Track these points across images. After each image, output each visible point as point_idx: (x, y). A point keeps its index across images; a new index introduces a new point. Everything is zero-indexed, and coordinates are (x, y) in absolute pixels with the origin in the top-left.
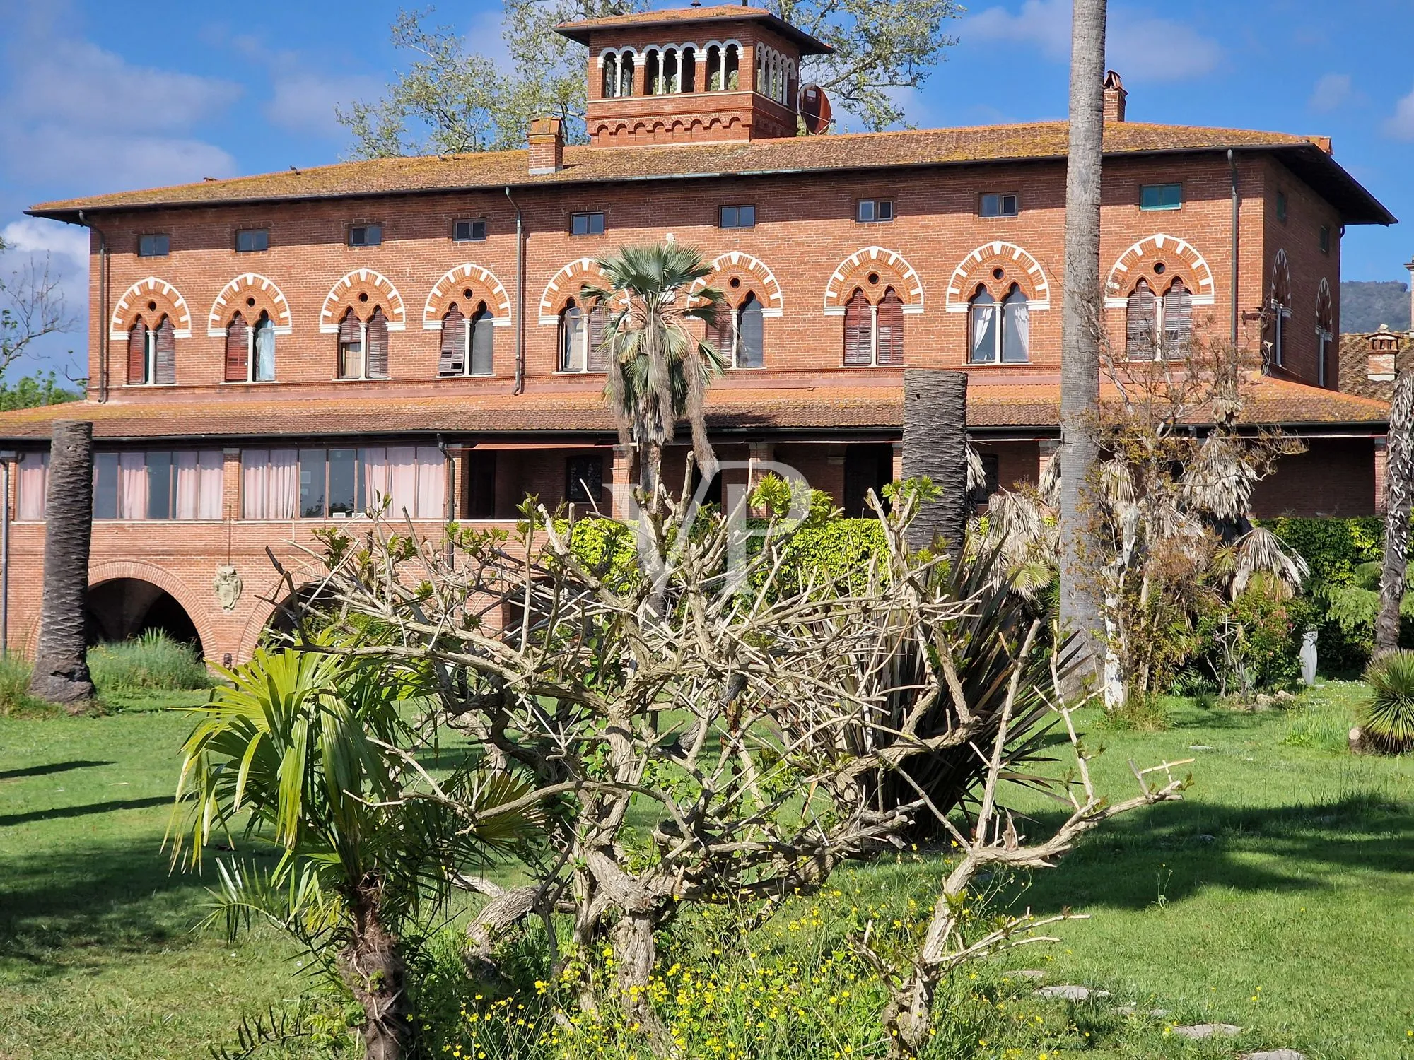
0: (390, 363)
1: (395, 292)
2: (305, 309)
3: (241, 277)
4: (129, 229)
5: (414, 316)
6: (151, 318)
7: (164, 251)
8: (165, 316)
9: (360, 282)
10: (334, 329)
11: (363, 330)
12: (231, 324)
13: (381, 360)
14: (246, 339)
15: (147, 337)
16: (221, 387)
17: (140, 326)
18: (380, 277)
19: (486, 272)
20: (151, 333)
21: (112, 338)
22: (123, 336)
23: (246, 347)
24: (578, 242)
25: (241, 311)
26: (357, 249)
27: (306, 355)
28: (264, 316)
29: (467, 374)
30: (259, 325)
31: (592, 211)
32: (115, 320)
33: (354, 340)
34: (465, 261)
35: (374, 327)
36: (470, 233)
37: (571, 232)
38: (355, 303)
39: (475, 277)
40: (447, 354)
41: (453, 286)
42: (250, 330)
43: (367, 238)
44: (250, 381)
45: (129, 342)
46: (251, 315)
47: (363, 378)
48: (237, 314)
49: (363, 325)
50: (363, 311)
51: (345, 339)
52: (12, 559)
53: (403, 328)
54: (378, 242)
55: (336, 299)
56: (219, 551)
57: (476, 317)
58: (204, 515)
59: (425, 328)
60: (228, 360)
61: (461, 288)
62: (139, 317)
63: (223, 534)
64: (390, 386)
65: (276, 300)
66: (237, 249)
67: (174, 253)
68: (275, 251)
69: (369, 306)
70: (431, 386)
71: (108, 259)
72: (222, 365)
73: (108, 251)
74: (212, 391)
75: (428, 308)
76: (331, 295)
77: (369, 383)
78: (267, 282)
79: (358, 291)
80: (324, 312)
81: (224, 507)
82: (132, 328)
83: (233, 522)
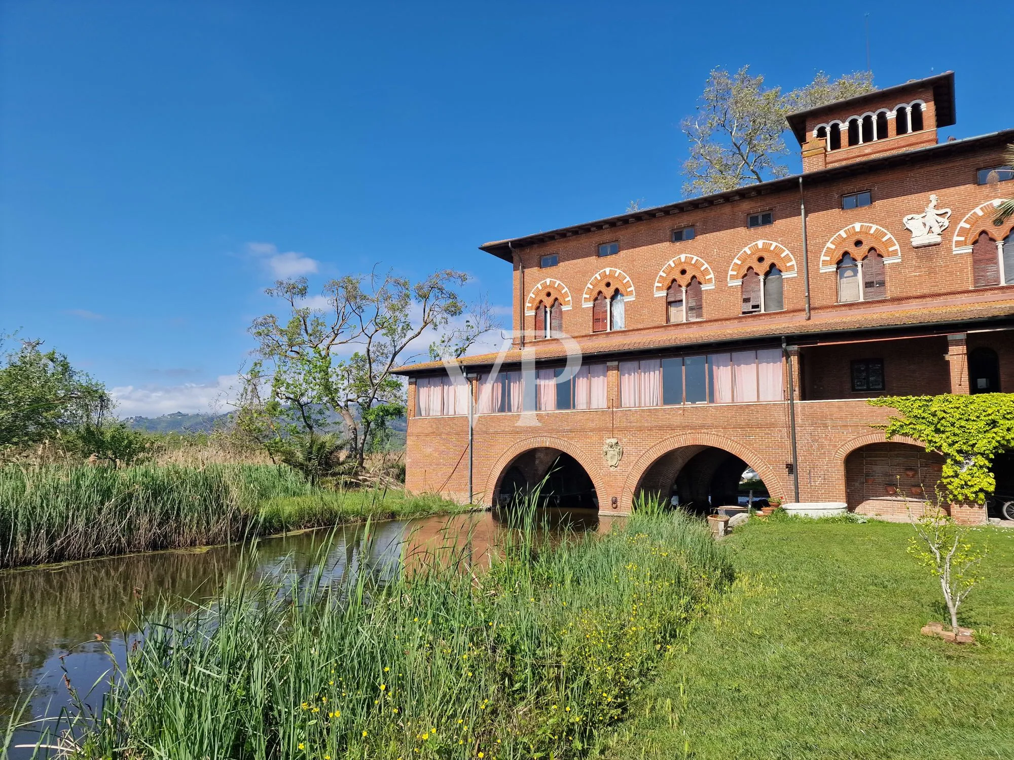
0: (704, 310)
1: (706, 265)
2: (644, 283)
3: (602, 271)
4: (534, 253)
5: (721, 278)
6: (548, 302)
7: (555, 263)
8: (556, 299)
9: (681, 263)
10: (663, 293)
11: (684, 292)
12: (596, 299)
13: (697, 309)
14: (606, 306)
15: (546, 312)
16: (590, 336)
17: (542, 307)
18: (695, 258)
19: (774, 244)
20: (548, 310)
21: (526, 315)
22: (533, 313)
23: (606, 311)
24: (849, 213)
25: (602, 290)
26: (678, 244)
27: (645, 311)
28: (617, 291)
29: (763, 311)
30: (613, 298)
31: (861, 191)
32: (528, 305)
33: (678, 299)
34: (758, 239)
35: (690, 290)
36: (760, 220)
37: (843, 209)
38: (677, 276)
39: (766, 249)
40: (746, 300)
41: (749, 256)
42: (608, 301)
43: (684, 237)
44: (609, 330)
45: (536, 316)
46: (609, 292)
47: (685, 321)
48: (600, 292)
49: (684, 289)
50: (684, 281)
51: (671, 299)
52: (474, 437)
53: (714, 287)
54: (692, 237)
55: (664, 275)
56: (606, 429)
57: (767, 274)
58: (594, 406)
59: (729, 285)
60: (596, 320)
61: (756, 257)
62: (541, 301)
63: (608, 419)
64: (705, 325)
65: (625, 281)
66: (599, 256)
67: (561, 264)
68: (623, 253)
69: (688, 277)
70: (736, 321)
71: (523, 272)
72: (591, 323)
73: (523, 267)
74: (586, 338)
75: (731, 273)
76: (661, 273)
77: (689, 324)
78: (618, 271)
79: (680, 268)
80: (657, 284)
81: (608, 400)
82: (538, 308)
83: (615, 410)
